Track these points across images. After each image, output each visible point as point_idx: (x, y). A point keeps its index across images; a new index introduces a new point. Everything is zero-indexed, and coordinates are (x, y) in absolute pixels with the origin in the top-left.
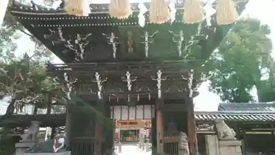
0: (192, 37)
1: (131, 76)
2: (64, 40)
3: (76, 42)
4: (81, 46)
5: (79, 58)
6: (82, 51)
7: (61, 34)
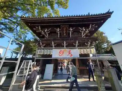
0: (87, 30)
1: (66, 43)
2: (41, 31)
3: (45, 31)
4: (47, 33)
5: (46, 38)
6: (47, 35)
7: (40, 29)
